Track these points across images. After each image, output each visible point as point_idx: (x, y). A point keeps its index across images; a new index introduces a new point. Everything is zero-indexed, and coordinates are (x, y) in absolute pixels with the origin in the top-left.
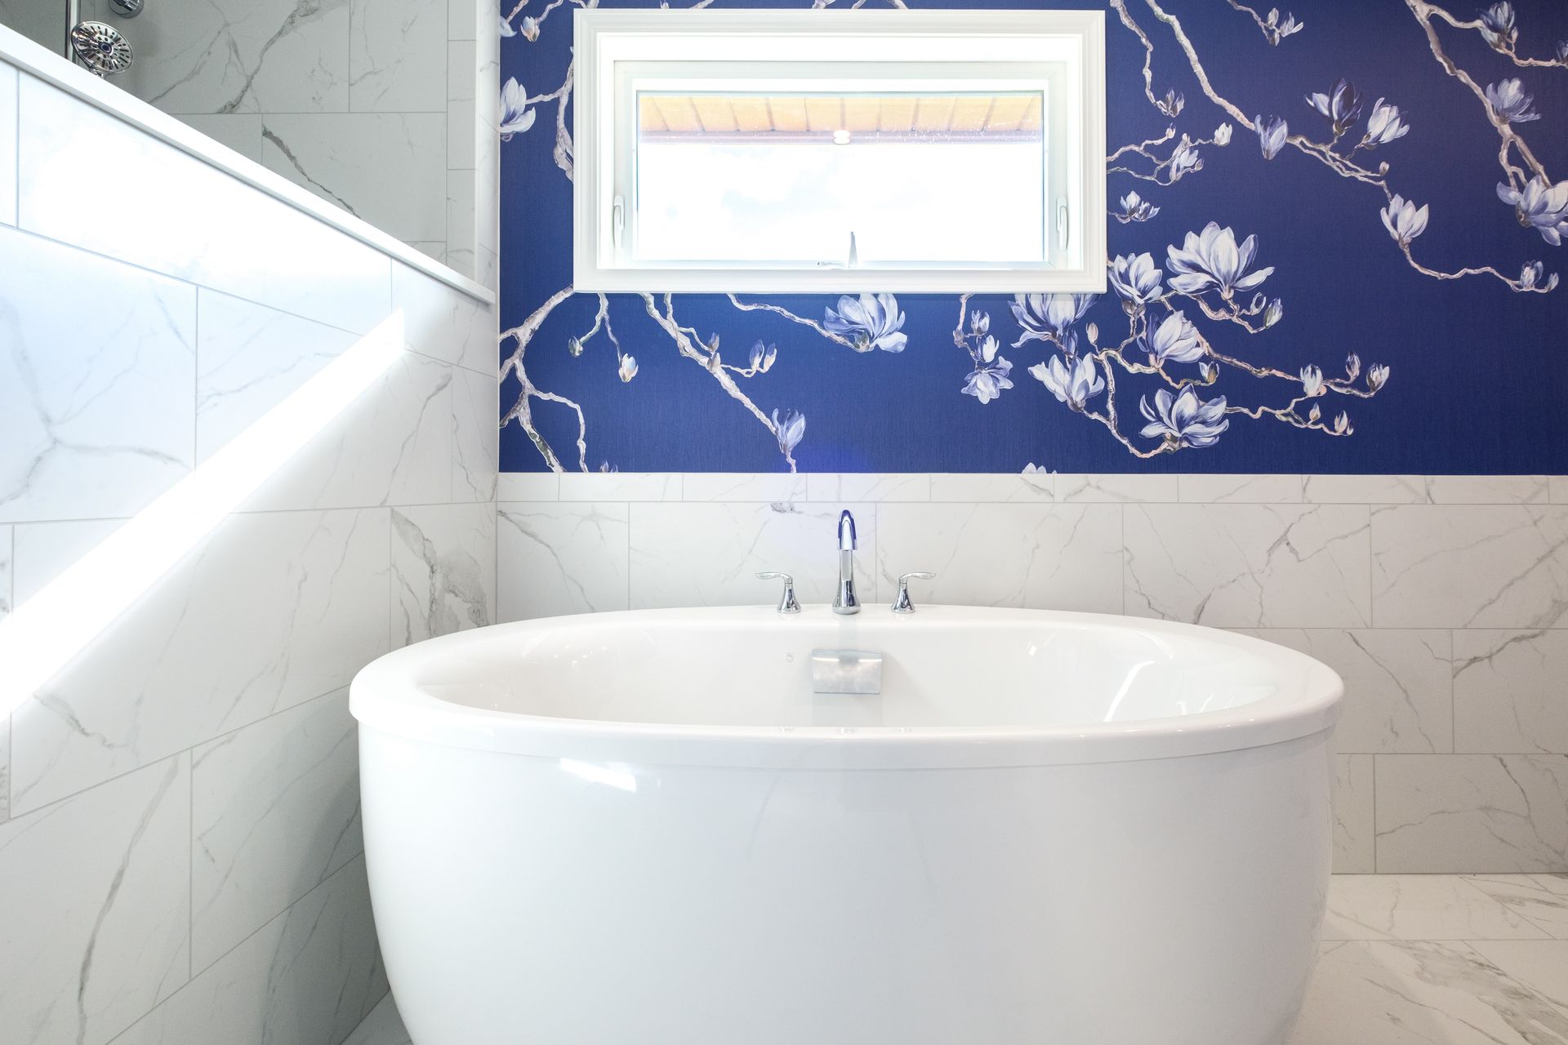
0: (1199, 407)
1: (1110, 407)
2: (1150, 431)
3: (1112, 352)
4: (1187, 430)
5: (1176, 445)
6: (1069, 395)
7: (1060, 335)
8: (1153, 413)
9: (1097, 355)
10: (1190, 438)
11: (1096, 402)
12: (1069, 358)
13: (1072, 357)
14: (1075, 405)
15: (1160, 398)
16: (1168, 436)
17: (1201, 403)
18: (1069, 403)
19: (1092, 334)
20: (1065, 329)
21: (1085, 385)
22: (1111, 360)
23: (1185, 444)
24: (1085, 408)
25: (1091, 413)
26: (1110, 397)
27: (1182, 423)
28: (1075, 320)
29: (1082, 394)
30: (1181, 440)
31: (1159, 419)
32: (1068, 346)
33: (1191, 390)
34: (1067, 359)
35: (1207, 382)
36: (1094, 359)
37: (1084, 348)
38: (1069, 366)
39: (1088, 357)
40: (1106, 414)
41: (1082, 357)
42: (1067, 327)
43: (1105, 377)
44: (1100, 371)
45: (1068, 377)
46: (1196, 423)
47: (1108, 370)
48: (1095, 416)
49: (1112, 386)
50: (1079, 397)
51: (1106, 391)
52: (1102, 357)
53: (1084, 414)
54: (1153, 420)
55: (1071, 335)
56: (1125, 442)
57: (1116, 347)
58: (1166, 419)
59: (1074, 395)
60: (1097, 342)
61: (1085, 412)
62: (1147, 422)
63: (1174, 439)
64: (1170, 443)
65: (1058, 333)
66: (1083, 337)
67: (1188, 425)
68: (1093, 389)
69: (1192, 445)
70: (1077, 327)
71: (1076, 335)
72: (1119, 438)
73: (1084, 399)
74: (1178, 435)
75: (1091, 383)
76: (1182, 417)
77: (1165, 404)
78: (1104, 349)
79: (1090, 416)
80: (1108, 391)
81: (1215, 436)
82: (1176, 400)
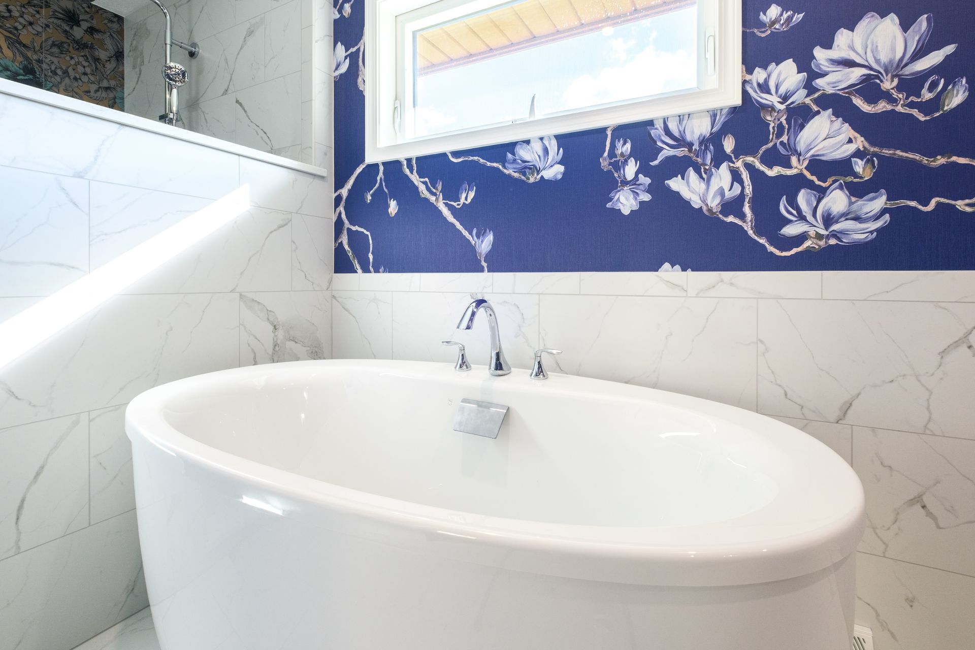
0: (851, 203)
1: (747, 209)
2: (791, 230)
3: (749, 159)
4: (835, 227)
5: (822, 243)
6: (704, 201)
7: (696, 149)
8: (795, 212)
9: (734, 163)
10: (839, 235)
11: (733, 206)
12: (705, 169)
13: (707, 167)
14: (710, 210)
15: (803, 198)
16: (812, 233)
17: (853, 199)
18: (705, 209)
19: (729, 144)
20: (701, 144)
21: (721, 192)
22: (749, 167)
23: (833, 242)
24: (721, 212)
25: (726, 216)
26: (747, 200)
27: (828, 220)
28: (711, 134)
29: (718, 200)
30: (828, 237)
31: (802, 217)
32: (704, 159)
33: (841, 187)
34: (702, 170)
35: (861, 178)
36: (730, 167)
37: (720, 158)
38: (704, 176)
39: (724, 166)
40: (742, 217)
41: (717, 167)
42: (704, 141)
43: (741, 182)
44: (736, 176)
45: (703, 186)
46: (847, 219)
47: (745, 175)
48: (731, 219)
49: (749, 190)
50: (714, 203)
51: (742, 196)
52: (739, 164)
53: (719, 218)
54: (795, 219)
55: (707, 148)
56: (762, 241)
57: (753, 153)
58: (810, 218)
59: (709, 202)
60: (734, 151)
61: (720, 216)
62: (789, 222)
63: (819, 237)
64: (815, 241)
65: (694, 148)
66: (719, 148)
67: (837, 222)
68: (728, 195)
69: (842, 242)
70: (714, 140)
71: (712, 147)
72: (756, 238)
73: (719, 204)
74: (823, 232)
75: (726, 188)
76: (829, 215)
77: (808, 203)
78: (741, 157)
79: (725, 219)
80: (744, 195)
81: (871, 232)
82: (823, 198)
